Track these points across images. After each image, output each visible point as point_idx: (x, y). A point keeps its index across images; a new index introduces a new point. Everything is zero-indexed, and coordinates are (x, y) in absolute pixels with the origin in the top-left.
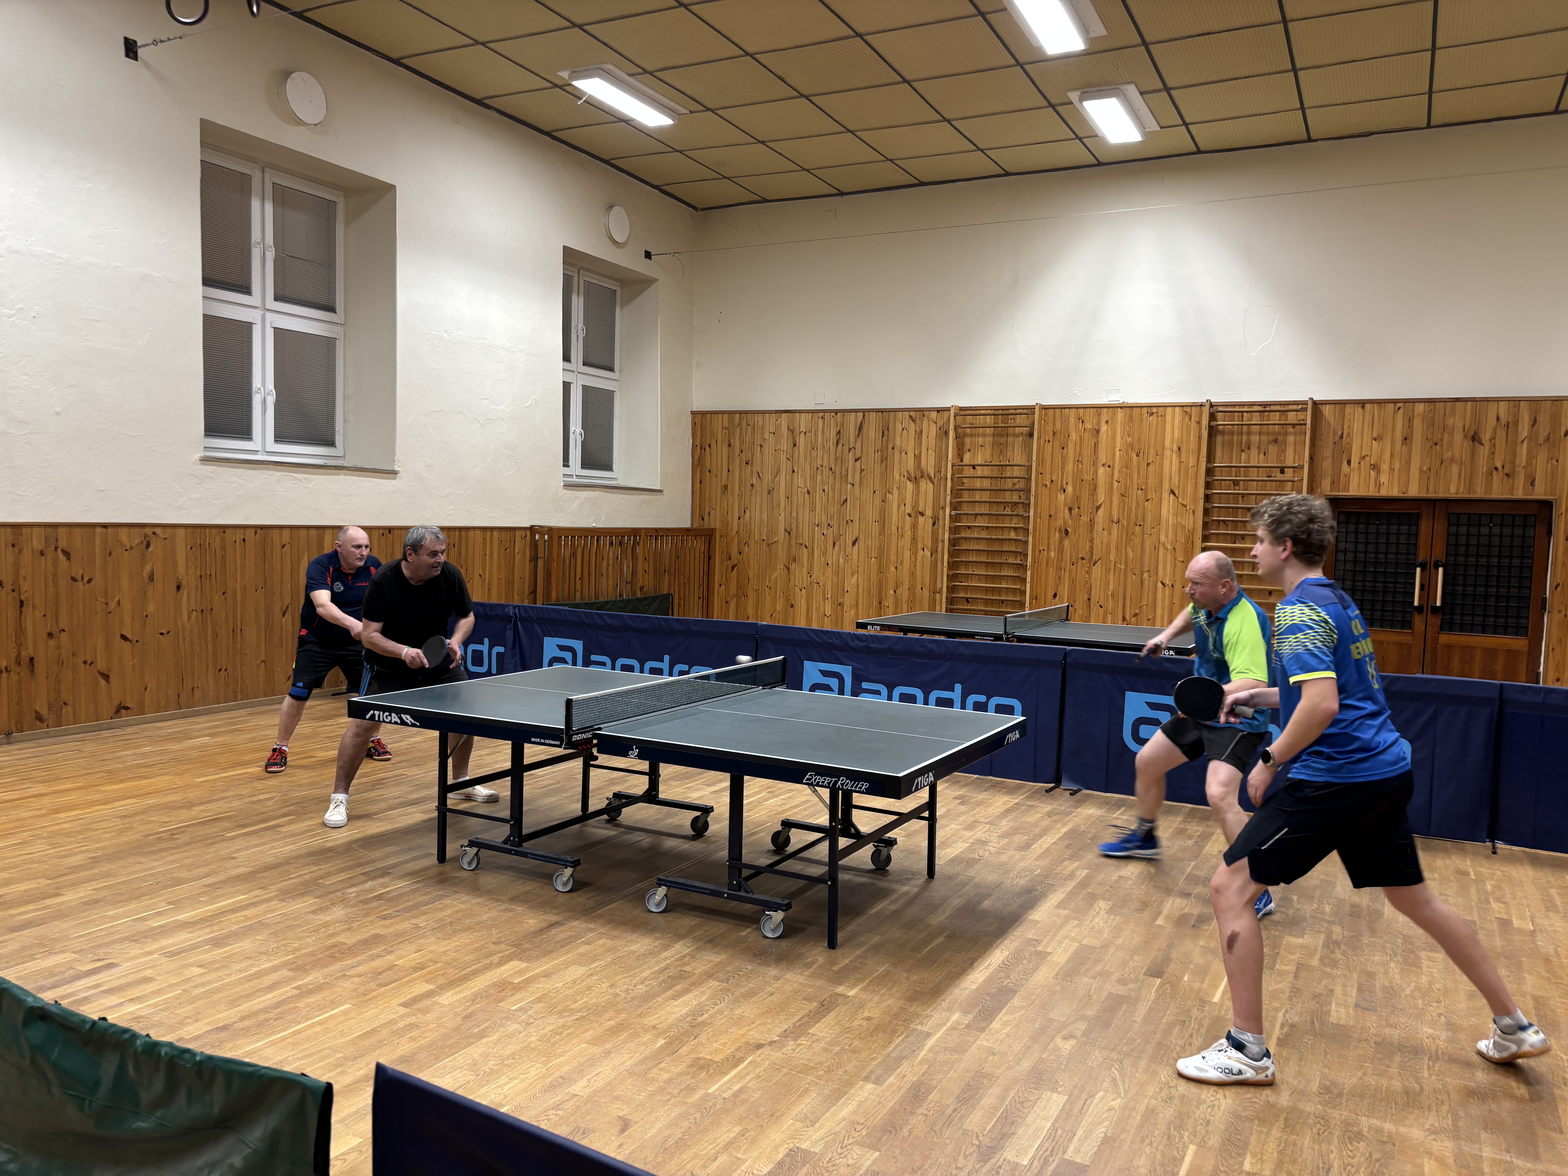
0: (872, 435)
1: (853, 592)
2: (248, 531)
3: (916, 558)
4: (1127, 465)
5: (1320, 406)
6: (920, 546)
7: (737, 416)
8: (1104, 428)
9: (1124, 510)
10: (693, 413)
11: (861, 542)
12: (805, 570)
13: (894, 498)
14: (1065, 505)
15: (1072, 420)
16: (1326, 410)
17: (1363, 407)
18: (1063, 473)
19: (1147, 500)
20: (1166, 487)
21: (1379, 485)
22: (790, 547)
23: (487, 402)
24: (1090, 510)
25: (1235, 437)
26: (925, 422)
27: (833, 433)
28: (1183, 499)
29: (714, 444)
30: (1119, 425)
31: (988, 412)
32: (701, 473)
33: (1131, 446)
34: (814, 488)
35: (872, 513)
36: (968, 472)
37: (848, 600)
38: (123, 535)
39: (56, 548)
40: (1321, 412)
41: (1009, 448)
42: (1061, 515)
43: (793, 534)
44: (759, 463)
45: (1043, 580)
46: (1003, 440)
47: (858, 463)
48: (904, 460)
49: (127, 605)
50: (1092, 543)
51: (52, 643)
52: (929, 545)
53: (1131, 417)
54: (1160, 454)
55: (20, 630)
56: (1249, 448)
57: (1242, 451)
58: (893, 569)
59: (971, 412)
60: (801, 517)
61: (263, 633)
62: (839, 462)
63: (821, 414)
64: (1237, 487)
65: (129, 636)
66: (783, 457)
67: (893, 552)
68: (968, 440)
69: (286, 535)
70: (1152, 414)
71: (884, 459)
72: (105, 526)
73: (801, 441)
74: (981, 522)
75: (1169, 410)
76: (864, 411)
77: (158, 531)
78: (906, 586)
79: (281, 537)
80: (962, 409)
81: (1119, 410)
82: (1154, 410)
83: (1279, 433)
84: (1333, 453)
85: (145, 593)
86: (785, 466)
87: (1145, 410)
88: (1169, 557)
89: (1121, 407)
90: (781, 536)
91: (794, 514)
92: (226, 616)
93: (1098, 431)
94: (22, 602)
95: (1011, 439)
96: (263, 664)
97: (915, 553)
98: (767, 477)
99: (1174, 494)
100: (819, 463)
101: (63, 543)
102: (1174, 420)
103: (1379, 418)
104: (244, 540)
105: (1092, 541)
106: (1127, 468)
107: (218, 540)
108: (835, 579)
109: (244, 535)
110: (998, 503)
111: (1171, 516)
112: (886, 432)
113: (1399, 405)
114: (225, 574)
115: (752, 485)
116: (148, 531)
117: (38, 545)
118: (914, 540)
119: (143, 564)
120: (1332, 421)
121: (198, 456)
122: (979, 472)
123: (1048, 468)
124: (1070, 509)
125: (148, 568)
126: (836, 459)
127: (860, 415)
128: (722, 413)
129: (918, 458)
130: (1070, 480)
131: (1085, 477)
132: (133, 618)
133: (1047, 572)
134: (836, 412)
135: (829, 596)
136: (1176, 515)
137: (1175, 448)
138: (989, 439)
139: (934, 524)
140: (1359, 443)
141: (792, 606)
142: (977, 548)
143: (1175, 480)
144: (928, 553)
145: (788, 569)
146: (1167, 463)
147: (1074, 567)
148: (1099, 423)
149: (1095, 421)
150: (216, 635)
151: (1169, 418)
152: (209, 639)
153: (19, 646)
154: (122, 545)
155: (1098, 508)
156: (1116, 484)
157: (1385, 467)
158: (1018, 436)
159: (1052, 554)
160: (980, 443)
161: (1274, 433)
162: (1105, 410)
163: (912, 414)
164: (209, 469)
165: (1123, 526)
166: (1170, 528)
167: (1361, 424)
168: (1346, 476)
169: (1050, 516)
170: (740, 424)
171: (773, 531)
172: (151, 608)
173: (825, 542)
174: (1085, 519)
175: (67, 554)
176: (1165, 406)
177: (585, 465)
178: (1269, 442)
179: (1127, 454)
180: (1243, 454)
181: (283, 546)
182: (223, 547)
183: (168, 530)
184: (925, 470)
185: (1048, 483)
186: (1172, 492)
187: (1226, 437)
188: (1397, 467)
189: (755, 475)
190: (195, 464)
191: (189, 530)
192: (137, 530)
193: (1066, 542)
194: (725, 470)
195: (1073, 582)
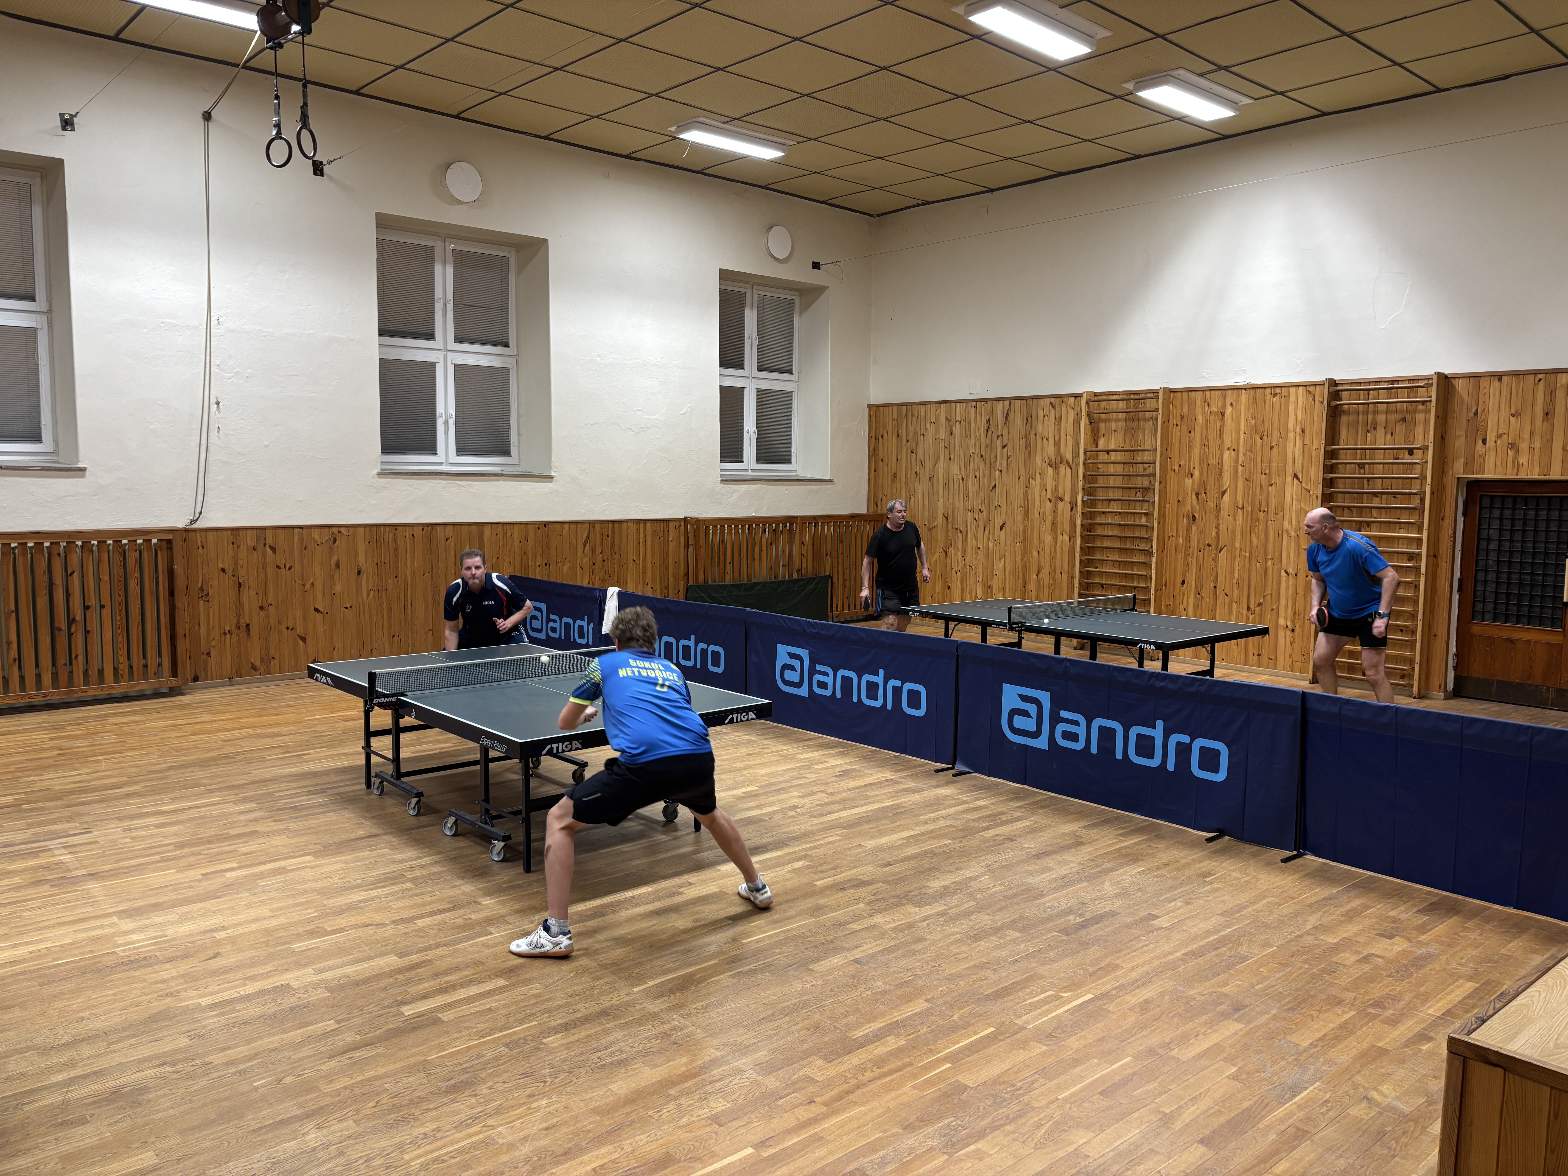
0: (1017, 422)
1: (1000, 576)
2: (416, 528)
3: (1056, 543)
4: (1251, 449)
5: (1453, 381)
6: (1059, 531)
7: (905, 408)
8: (1229, 410)
9: (1248, 495)
10: (870, 407)
11: (1008, 527)
12: (960, 554)
13: (1036, 484)
14: (1193, 490)
15: (1199, 403)
16: (1460, 385)
17: (1500, 380)
18: (1190, 457)
19: (1271, 485)
20: (1290, 470)
21: (1517, 467)
22: (947, 531)
23: (640, 413)
24: (1216, 495)
25: (1360, 417)
26: (1064, 408)
27: (984, 421)
28: (1307, 485)
29: (885, 435)
30: (1243, 407)
31: (1121, 397)
32: (875, 462)
33: (1255, 429)
34: (968, 474)
35: (1018, 500)
36: (1103, 457)
37: (996, 583)
38: (316, 534)
39: (265, 545)
40: (1453, 386)
41: (1141, 432)
42: (1189, 501)
43: (950, 519)
44: (922, 452)
45: (1173, 566)
46: (1134, 425)
47: (1005, 449)
48: (1046, 446)
49: (319, 586)
50: (1218, 530)
51: (262, 613)
52: (1068, 530)
53: (1255, 398)
54: (1283, 437)
55: (239, 604)
56: (1375, 429)
57: (1368, 431)
58: (1035, 553)
59: (1104, 397)
60: (956, 502)
61: (430, 608)
62: (989, 450)
63: (973, 404)
64: (1362, 471)
65: (321, 609)
66: (942, 445)
67: (1035, 536)
68: (1102, 425)
69: (450, 531)
70: (1275, 395)
71: (1027, 446)
72: (301, 527)
73: (957, 430)
74: (1114, 508)
75: (1293, 390)
76: (1010, 399)
77: (343, 530)
78: (1047, 571)
79: (445, 532)
80: (1096, 394)
81: (1243, 391)
82: (1278, 390)
83: (1407, 411)
84: (1466, 432)
85: (333, 577)
86: (943, 453)
87: (1268, 390)
88: (1293, 544)
89: (1245, 389)
90: (940, 521)
91: (951, 500)
92: (399, 594)
93: (1223, 414)
94: (240, 584)
95: (1142, 423)
96: (431, 632)
97: (1055, 538)
98: (929, 465)
99: (1298, 478)
100: (972, 450)
101: (269, 541)
102: (1298, 399)
103: (1517, 391)
104: (413, 535)
105: (1218, 527)
106: (1251, 451)
107: (391, 536)
108: (985, 562)
109: (413, 531)
110: (1130, 488)
111: (1294, 502)
112: (1029, 419)
113: (1540, 376)
114: (397, 562)
115: (916, 473)
116: (335, 530)
117: (251, 542)
118: (1054, 524)
119: (331, 555)
120: (1465, 397)
121: (375, 472)
122: (1113, 457)
123: (1177, 452)
124: (1197, 494)
125: (335, 558)
126: (986, 447)
127: (1007, 403)
128: (893, 405)
129: (1057, 443)
130: (1197, 465)
131: (1211, 462)
132: (324, 595)
133: (1176, 558)
134: (987, 400)
135: (980, 579)
136: (1299, 501)
137: (1299, 430)
138: (1122, 424)
139: (1072, 509)
140: (1496, 419)
141: (949, 588)
142: (1110, 533)
143: (1299, 463)
144: (1066, 538)
145: (946, 552)
146: (1290, 446)
147: (1201, 554)
148: (1224, 406)
149: (1220, 404)
150: (390, 609)
151: (1292, 398)
152: (385, 612)
153: (239, 616)
154: (315, 541)
155: (1224, 493)
156: (1240, 468)
157: (1524, 446)
158: (1149, 420)
159: (1181, 541)
160: (1114, 428)
161: (1402, 412)
162: (1230, 392)
163: (1053, 400)
164: (385, 481)
165: (1247, 511)
166: (1294, 514)
167: (1497, 398)
168: (1480, 456)
169: (1179, 501)
170: (907, 415)
171: (933, 517)
172: (338, 588)
173: (977, 526)
174: (1211, 504)
175: (273, 549)
176: (1288, 386)
177: (759, 460)
178: (1397, 421)
179: (1252, 438)
180: (1369, 435)
181: (447, 539)
182: (395, 541)
183: (351, 529)
184: (1063, 455)
185: (1177, 468)
186: (1296, 476)
187: (1352, 417)
188: (1538, 445)
189: (919, 463)
190: (373, 477)
191: (367, 528)
192: (326, 530)
193: (1194, 528)
194: (895, 459)
195: (1200, 569)
